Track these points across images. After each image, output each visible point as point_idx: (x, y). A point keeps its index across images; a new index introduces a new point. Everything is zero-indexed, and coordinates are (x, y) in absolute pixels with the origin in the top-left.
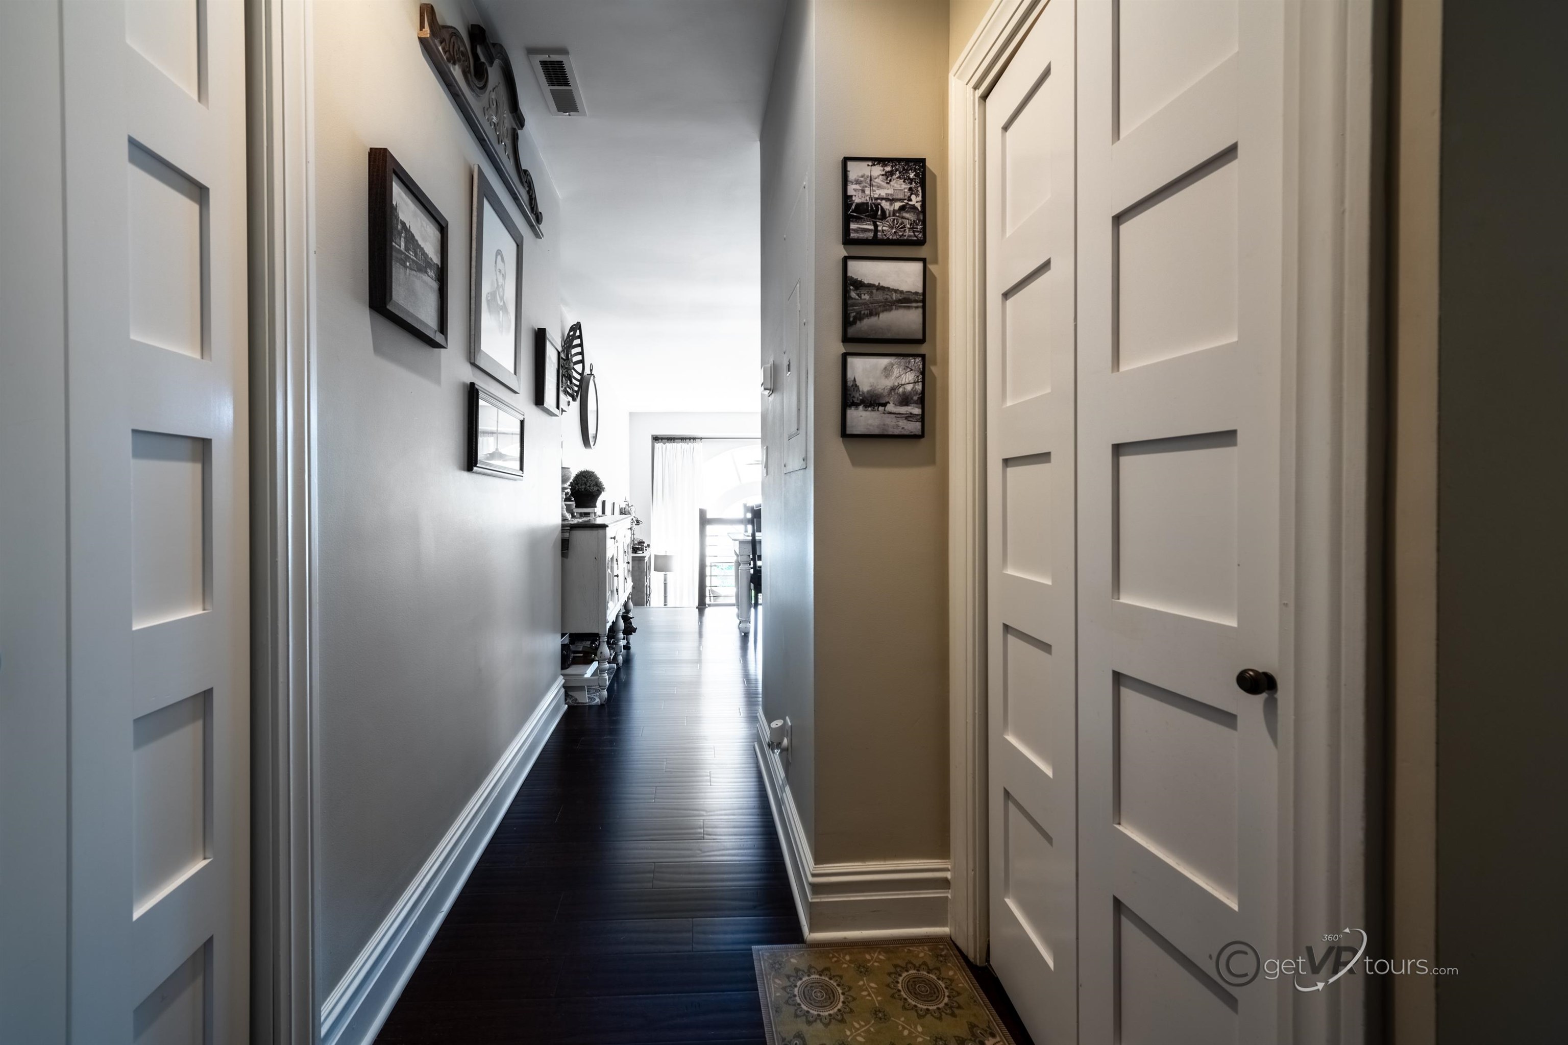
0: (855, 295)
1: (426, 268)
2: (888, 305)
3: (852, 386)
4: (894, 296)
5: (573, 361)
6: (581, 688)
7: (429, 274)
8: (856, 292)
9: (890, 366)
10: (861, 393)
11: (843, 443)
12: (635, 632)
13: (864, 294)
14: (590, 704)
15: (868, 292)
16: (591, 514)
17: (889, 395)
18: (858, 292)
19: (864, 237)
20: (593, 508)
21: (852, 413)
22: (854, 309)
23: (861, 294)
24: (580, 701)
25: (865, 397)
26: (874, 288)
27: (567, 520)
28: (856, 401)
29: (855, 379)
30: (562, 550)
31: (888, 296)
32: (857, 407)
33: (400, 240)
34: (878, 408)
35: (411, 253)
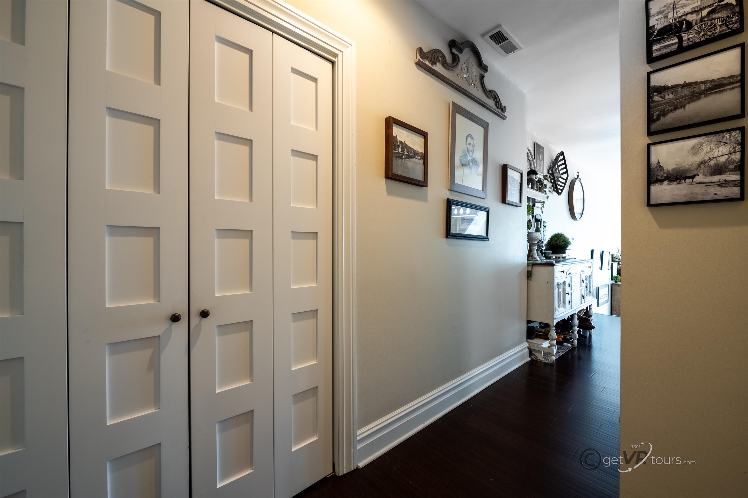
0: (658, 98)
1: (415, 156)
2: (696, 96)
3: (656, 167)
4: (703, 87)
5: (561, 173)
6: (540, 352)
7: (417, 158)
8: (659, 96)
9: (699, 144)
10: (665, 171)
11: (649, 211)
12: (594, 329)
13: (668, 95)
14: (544, 362)
15: (672, 92)
16: (560, 258)
17: (698, 168)
18: (662, 95)
19: (667, 51)
20: (562, 254)
21: (656, 189)
22: (658, 109)
23: (665, 96)
24: (539, 359)
25: (670, 174)
26: (678, 87)
27: (538, 260)
28: (660, 178)
29: (659, 162)
30: (527, 276)
31: (695, 89)
32: (661, 183)
33: (399, 148)
34: (685, 181)
35: (405, 152)
